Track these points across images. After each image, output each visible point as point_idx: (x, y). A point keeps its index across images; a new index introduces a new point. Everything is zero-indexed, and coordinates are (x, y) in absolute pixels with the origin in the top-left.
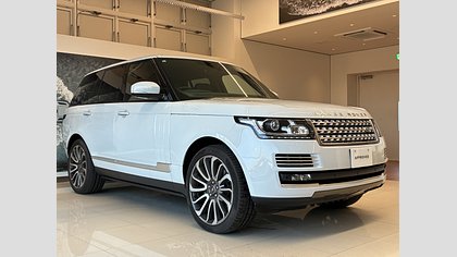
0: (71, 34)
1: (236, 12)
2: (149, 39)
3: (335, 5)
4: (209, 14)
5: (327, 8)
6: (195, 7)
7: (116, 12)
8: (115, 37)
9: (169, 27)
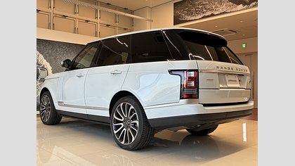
0: (49, 28)
1: (148, 18)
2: (96, 32)
3: (207, 15)
4: (132, 19)
5: (202, 16)
6: (124, 14)
7: (77, 16)
8: (75, 31)
9: (108, 25)
